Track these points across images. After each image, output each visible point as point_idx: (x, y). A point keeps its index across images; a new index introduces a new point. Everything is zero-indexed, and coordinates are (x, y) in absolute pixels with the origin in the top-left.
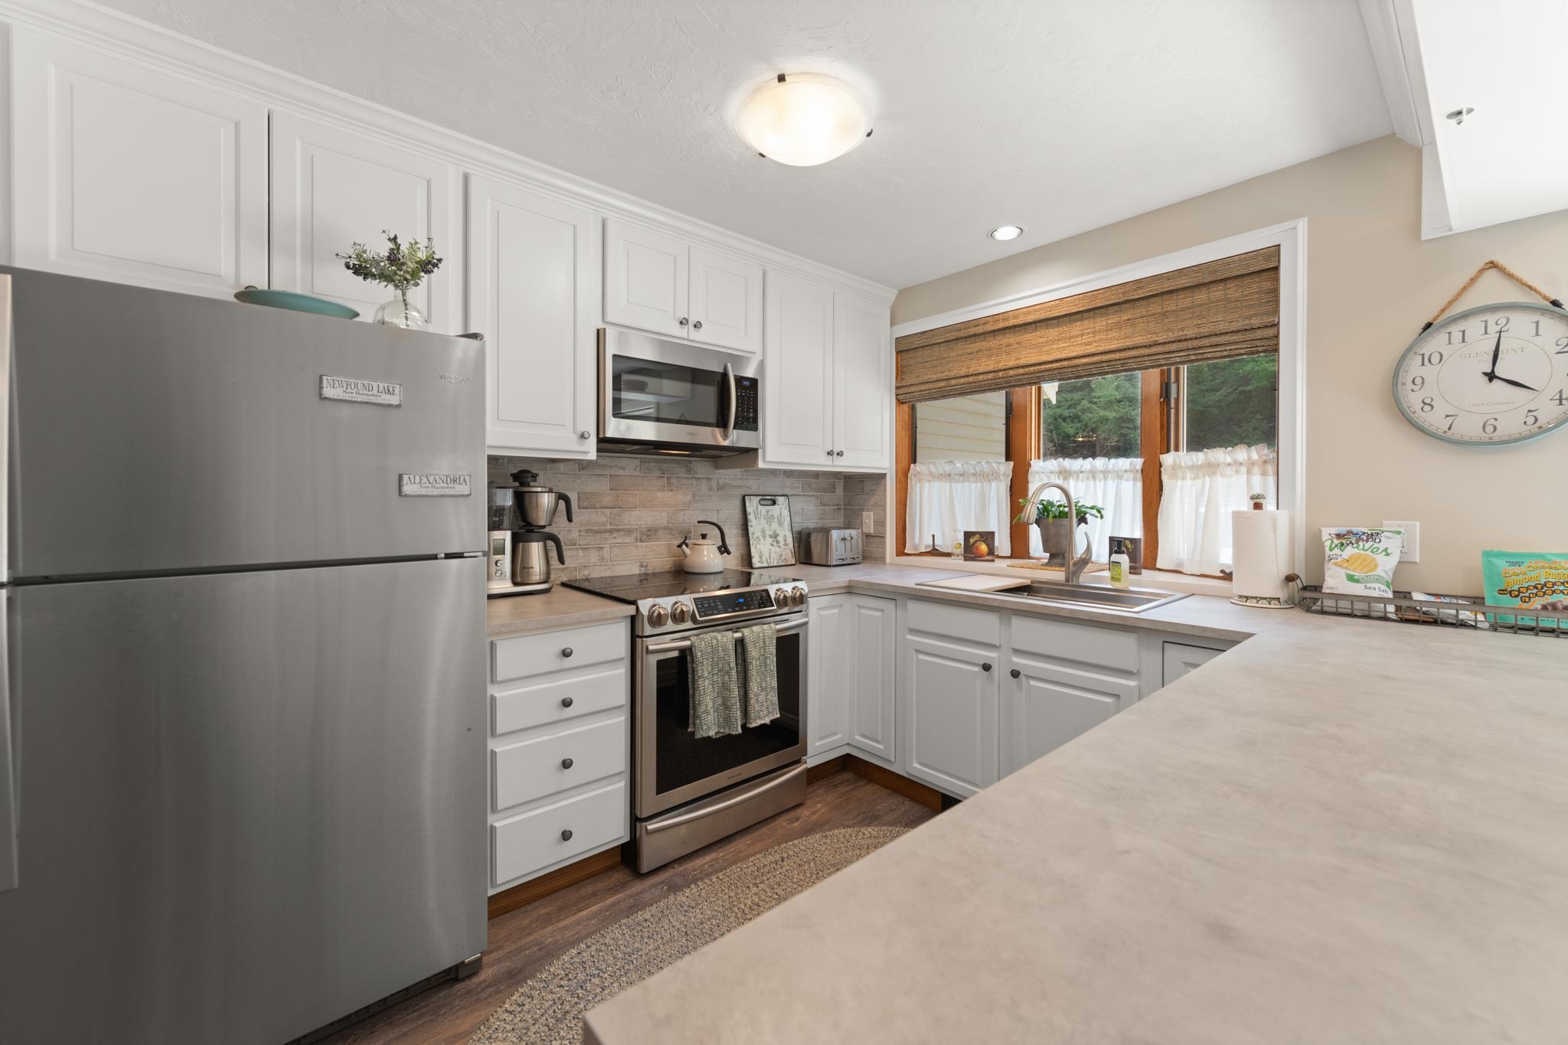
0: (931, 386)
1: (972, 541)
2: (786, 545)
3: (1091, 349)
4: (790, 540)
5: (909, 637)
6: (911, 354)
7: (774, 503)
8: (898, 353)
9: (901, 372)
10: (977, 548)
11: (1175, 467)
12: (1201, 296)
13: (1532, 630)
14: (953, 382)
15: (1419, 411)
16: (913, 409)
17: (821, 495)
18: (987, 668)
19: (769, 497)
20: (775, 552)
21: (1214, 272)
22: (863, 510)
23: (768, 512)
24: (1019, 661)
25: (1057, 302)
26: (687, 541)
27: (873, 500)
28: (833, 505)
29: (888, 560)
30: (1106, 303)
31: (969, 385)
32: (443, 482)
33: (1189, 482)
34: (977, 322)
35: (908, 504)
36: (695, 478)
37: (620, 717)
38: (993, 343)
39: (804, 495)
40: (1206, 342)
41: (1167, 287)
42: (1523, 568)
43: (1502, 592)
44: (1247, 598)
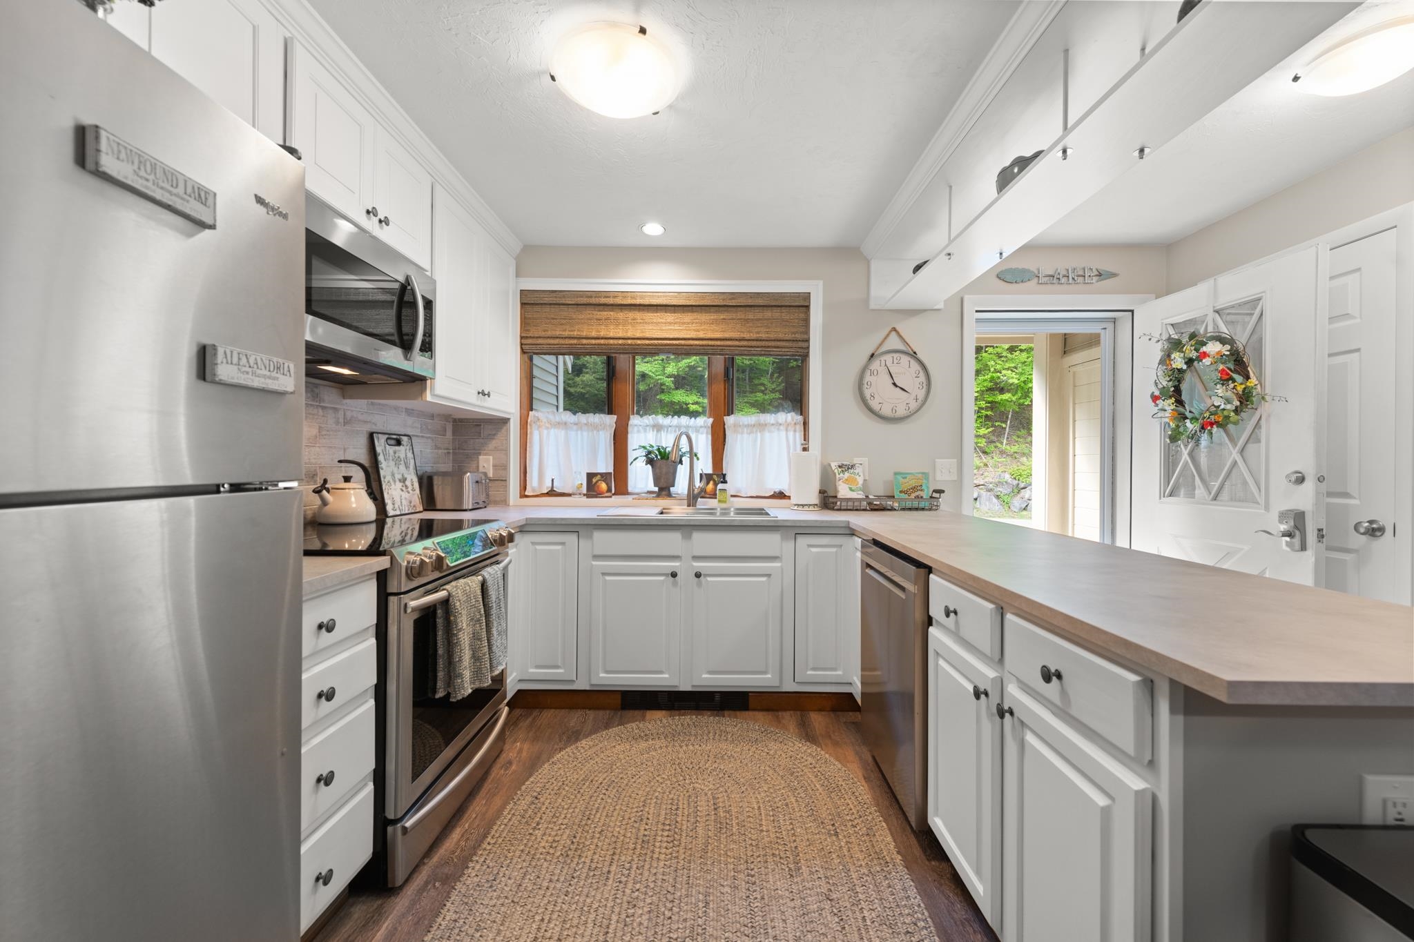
0: (562, 341)
1: (594, 480)
2: (413, 490)
3: (701, 335)
4: (416, 485)
5: (594, 563)
6: (537, 308)
7: (399, 443)
8: (523, 304)
9: (525, 322)
10: (598, 487)
11: (736, 426)
12: (768, 314)
13: (917, 509)
14: (585, 341)
15: (869, 399)
16: (531, 359)
17: (435, 437)
18: (674, 575)
19: (394, 437)
20: (406, 499)
21: (777, 300)
22: (480, 454)
23: (395, 453)
24: (698, 565)
25: (676, 294)
26: (327, 486)
27: (493, 444)
28: (445, 449)
29: (511, 503)
30: (711, 304)
31: (600, 346)
32: (265, 368)
33: (745, 436)
34: (608, 294)
35: (528, 449)
36: (321, 406)
37: (366, 701)
38: (621, 315)
39: (422, 437)
40: (773, 344)
41: (750, 302)
42: (907, 480)
43: (901, 492)
44: (803, 505)
